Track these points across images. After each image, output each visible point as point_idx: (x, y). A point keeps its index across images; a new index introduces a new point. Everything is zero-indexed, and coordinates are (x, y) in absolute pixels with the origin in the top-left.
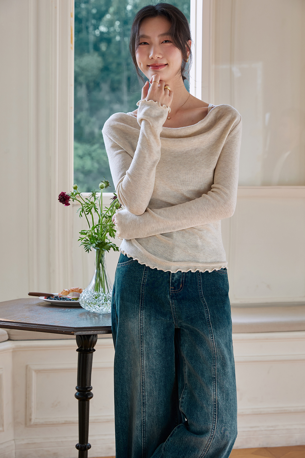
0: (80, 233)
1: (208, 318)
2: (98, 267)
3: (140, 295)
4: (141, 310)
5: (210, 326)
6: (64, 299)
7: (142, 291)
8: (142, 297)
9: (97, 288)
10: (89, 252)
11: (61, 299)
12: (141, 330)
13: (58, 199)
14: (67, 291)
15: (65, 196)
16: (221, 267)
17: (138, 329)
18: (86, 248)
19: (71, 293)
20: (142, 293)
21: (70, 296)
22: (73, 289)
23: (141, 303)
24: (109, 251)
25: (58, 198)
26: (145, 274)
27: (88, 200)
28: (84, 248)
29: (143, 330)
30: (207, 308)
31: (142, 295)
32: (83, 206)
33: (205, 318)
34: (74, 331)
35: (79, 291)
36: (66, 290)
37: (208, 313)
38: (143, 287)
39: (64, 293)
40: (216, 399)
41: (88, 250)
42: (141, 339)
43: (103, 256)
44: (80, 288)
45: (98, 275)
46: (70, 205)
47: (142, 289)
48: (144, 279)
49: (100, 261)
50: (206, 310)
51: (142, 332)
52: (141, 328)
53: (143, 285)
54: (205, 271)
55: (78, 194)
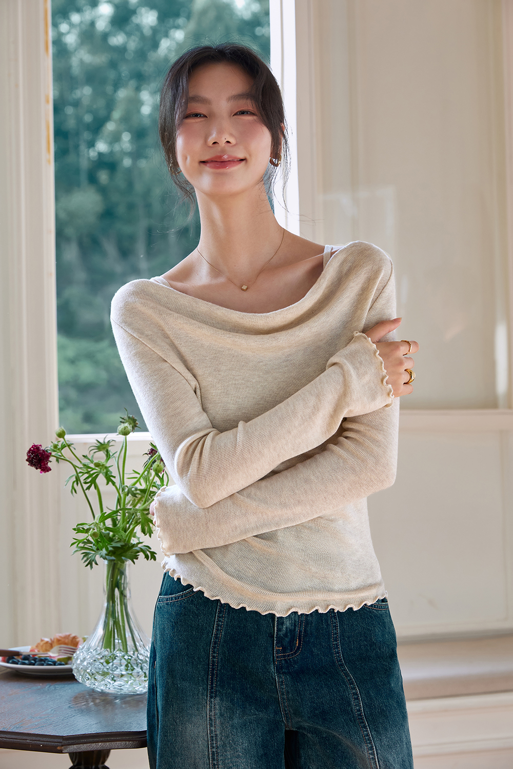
0: (74, 529)
1: (359, 710)
2: (111, 597)
3: (209, 665)
4: (211, 697)
5: (365, 727)
6: (43, 661)
7: (214, 657)
8: (213, 669)
9: (108, 641)
10: (92, 567)
11: (36, 662)
12: (213, 740)
13: (27, 460)
14: (47, 642)
15: (40, 453)
16: (376, 597)
17: (206, 739)
18: (85, 559)
19: (56, 648)
20: (213, 661)
21: (54, 654)
22: (58, 638)
23: (212, 684)
24: (135, 560)
25: (26, 458)
26: (220, 621)
27: (89, 459)
28: (83, 559)
29: (217, 741)
30: (354, 688)
31: (213, 665)
32: (78, 472)
33: (352, 711)
34: (62, 746)
35: (72, 641)
36: (47, 639)
37: (357, 699)
38: (215, 647)
39: (42, 646)
41: (90, 563)
42: (213, 759)
43: (122, 573)
44: (73, 635)
45: (111, 612)
46: (51, 470)
47: (214, 652)
48: (217, 630)
49: (116, 582)
50: (353, 693)
51: (215, 745)
52: (213, 737)
53: (215, 643)
54: (347, 609)
55: (67, 448)
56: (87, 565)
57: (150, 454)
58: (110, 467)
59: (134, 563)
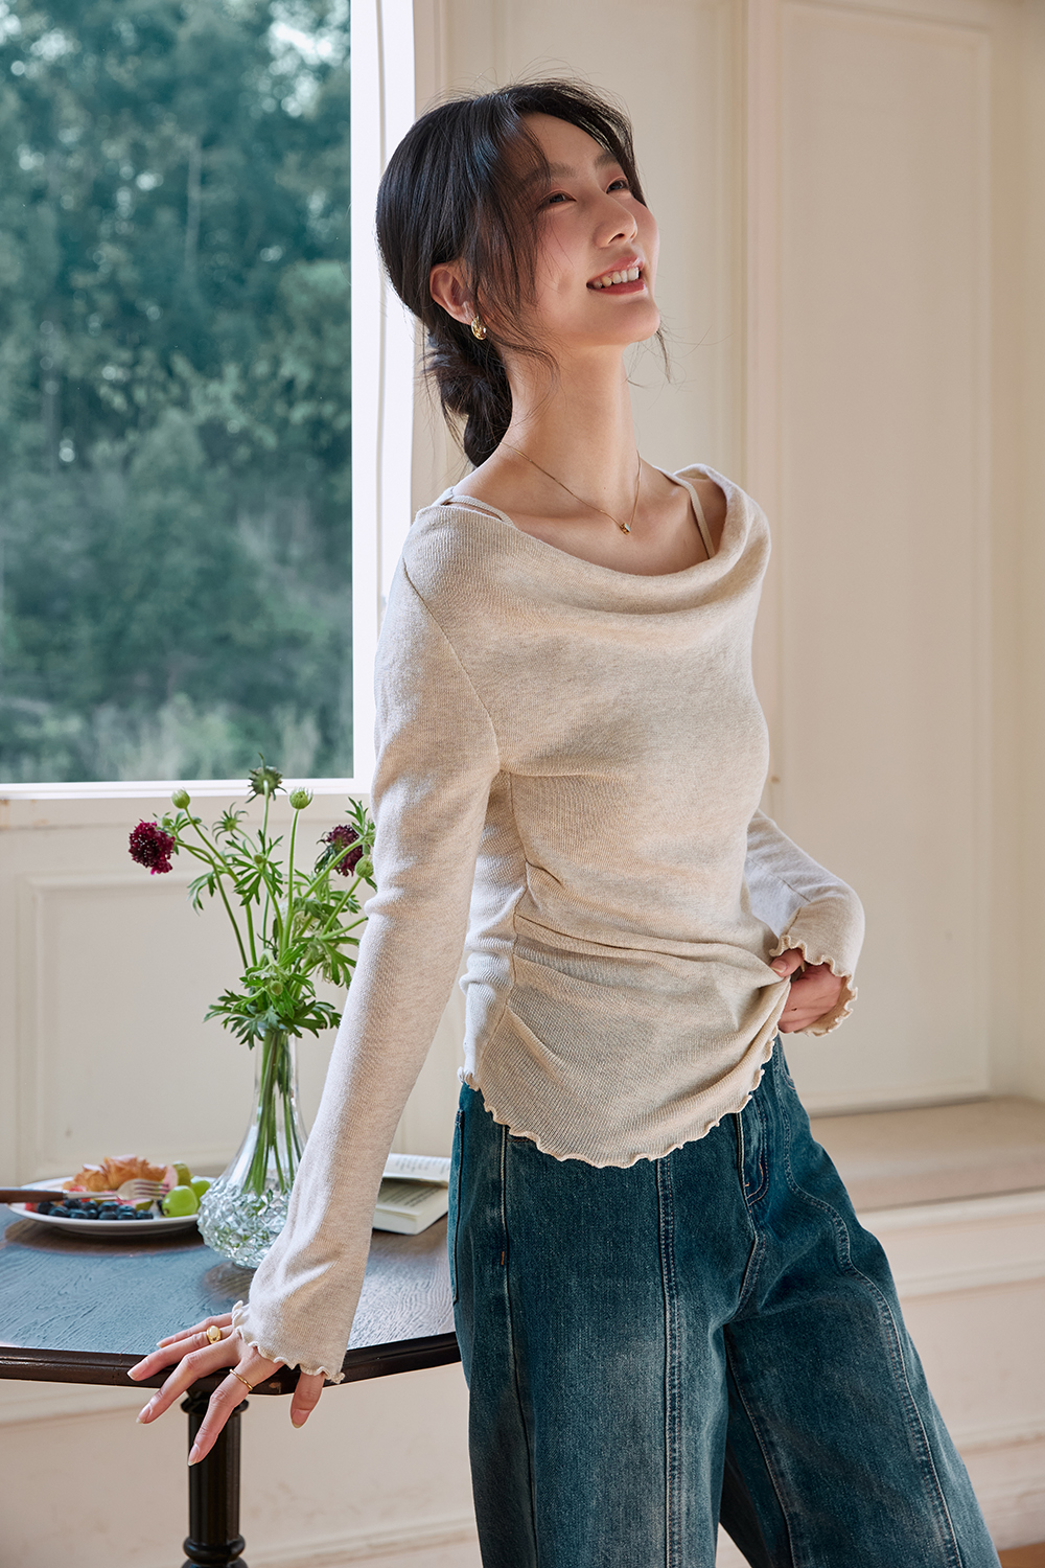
4: (672, 1297)
7: (667, 1222)
8: (667, 1246)
10: (252, 1045)
12: (673, 1374)
13: (130, 851)
14: (97, 1173)
15: (157, 838)
17: (660, 1374)
18: (238, 1029)
20: (667, 1231)
22: (121, 1165)
24: (318, 1030)
25: (129, 847)
27: (239, 849)
28: (233, 1030)
29: (680, 1375)
31: (666, 1238)
35: (142, 1170)
36: (95, 1168)
37: (845, 1240)
38: (666, 1205)
39: (88, 1180)
40: (951, 1541)
41: (250, 1038)
42: (673, 1409)
43: (285, 1054)
46: (171, 868)
47: (666, 1214)
50: (841, 1232)
51: (676, 1382)
52: (674, 1368)
55: (191, 826)
56: (243, 1042)
57: (329, 840)
58: (276, 864)
59: (317, 1036)
